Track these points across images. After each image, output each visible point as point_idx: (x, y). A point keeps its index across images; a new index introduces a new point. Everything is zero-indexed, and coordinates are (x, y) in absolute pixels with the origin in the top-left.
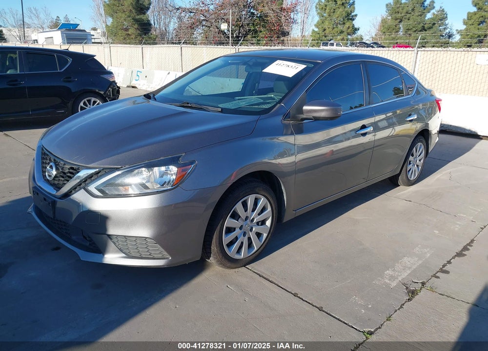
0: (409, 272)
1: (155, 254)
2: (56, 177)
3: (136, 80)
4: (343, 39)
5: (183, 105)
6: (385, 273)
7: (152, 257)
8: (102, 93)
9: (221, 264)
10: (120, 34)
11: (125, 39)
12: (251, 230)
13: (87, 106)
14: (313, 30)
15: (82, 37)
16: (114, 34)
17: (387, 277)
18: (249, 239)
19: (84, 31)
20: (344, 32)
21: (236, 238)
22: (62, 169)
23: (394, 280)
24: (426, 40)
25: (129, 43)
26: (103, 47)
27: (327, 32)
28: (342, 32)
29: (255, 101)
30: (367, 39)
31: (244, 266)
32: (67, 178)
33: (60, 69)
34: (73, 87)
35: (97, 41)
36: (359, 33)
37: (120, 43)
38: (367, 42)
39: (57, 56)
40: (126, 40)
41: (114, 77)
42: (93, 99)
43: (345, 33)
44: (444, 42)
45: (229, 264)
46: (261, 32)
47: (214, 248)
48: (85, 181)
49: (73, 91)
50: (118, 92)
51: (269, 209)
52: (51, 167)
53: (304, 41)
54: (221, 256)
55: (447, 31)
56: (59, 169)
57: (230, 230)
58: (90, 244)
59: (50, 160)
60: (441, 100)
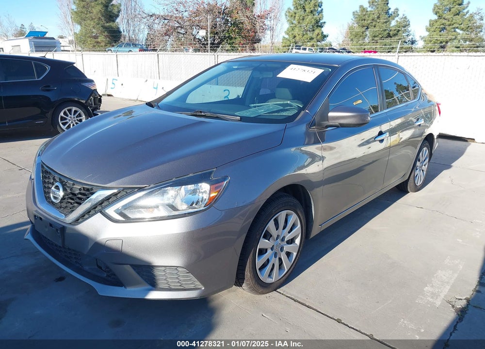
0: (448, 287)
1: (186, 284)
2: (63, 198)
3: (112, 88)
4: (313, 46)
5: (195, 114)
6: (425, 289)
7: (182, 288)
8: (84, 102)
9: (254, 290)
10: (89, 42)
11: (94, 46)
12: (282, 249)
13: (67, 116)
14: (284, 37)
15: (52, 45)
16: (83, 42)
17: (428, 294)
18: (280, 259)
19: (53, 39)
20: (313, 38)
21: (268, 261)
22: (71, 189)
23: (437, 298)
24: (392, 46)
25: (99, 51)
26: (75, 55)
27: (297, 38)
28: (312, 39)
29: (274, 108)
30: (335, 45)
31: (275, 290)
32: (78, 200)
33: (38, 78)
34: (52, 96)
35: (66, 49)
36: (328, 40)
37: (89, 51)
38: (335, 48)
39: (34, 63)
40: (96, 46)
41: (95, 85)
42: (74, 109)
43: (315, 40)
44: (409, 47)
45: (261, 290)
46: (235, 38)
47: (248, 273)
48: (101, 204)
49: (53, 100)
50: (100, 101)
51: (299, 226)
52: (57, 188)
53: (273, 48)
54: (254, 282)
55: (410, 37)
56: (66, 190)
57: (262, 252)
58: (108, 276)
59: (54, 179)
60: (440, 104)
